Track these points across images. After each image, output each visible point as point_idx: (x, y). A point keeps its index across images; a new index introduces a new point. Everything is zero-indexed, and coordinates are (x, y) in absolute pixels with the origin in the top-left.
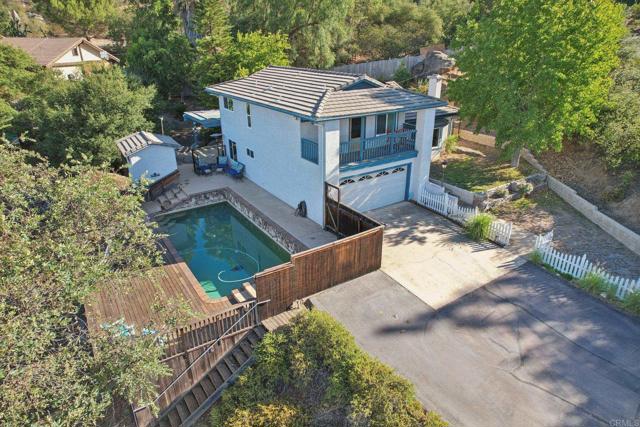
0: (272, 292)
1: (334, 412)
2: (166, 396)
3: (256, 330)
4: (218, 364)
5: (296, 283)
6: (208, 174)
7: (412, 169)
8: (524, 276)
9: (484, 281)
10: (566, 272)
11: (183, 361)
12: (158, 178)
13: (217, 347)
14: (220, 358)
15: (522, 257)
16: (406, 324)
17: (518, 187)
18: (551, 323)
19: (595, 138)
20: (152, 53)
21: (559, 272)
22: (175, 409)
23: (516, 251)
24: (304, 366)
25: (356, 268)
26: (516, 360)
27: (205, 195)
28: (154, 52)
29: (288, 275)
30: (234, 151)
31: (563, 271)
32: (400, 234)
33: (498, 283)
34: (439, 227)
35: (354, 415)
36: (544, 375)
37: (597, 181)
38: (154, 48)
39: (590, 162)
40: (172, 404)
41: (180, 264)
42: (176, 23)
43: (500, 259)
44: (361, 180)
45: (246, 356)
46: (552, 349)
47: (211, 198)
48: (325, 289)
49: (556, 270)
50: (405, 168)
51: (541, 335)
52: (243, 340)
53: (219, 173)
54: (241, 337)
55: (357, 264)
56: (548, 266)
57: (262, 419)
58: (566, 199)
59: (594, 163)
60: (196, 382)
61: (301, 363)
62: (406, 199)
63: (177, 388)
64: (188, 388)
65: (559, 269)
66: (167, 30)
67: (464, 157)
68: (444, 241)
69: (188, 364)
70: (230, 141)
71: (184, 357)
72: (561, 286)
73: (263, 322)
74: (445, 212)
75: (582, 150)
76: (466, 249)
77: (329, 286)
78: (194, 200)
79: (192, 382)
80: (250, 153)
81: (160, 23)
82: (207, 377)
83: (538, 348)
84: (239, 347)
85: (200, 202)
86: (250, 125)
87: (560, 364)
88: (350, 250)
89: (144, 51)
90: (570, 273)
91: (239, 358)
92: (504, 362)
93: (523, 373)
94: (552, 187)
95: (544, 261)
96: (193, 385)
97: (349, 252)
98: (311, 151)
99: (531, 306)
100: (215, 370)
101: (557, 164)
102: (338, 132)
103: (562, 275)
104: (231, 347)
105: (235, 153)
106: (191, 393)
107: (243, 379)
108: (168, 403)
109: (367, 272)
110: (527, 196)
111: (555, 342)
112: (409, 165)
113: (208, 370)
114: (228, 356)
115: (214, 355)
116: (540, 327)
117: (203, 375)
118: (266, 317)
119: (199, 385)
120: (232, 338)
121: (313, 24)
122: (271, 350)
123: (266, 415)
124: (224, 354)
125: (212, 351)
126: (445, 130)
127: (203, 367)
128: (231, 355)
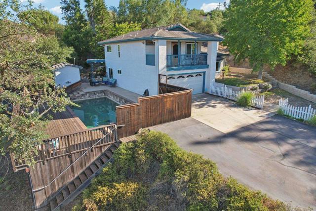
0: (126, 120)
1: (163, 184)
2: (56, 183)
3: (116, 144)
4: (91, 164)
5: (141, 117)
6: (97, 85)
7: (206, 75)
8: (275, 120)
9: (252, 122)
10: (299, 118)
11: (68, 159)
12: (69, 84)
13: (91, 153)
14: (92, 161)
15: (272, 113)
16: (208, 140)
17: (264, 86)
18: (297, 140)
19: (303, 60)
20: (74, 36)
21: (295, 118)
22: (62, 193)
23: (268, 111)
24: (144, 157)
25: (177, 114)
26: (280, 156)
27: (95, 93)
28: (75, 36)
29: (136, 110)
30: (111, 73)
31: (297, 117)
32: (201, 104)
33: (261, 123)
34: (223, 102)
35: (177, 180)
36: (300, 163)
37: (306, 82)
38: (75, 34)
39: (301, 74)
40: (59, 189)
41: (76, 118)
42: (86, 24)
43: (259, 114)
44: (178, 78)
45: (108, 158)
46: (302, 151)
47: (98, 95)
48: (158, 124)
49: (293, 118)
50: (202, 74)
51: (293, 145)
52: (107, 150)
53: (103, 85)
54: (106, 148)
55: (177, 112)
56: (288, 116)
57: (116, 192)
58: (291, 92)
59: (303, 74)
60: (76, 176)
61: (142, 156)
62: (203, 92)
63: (63, 178)
64: (70, 179)
65: (295, 117)
66: (82, 27)
67: (233, 77)
68: (227, 107)
69: (71, 162)
70: (109, 69)
71: (69, 157)
72: (298, 124)
73: (120, 139)
74: (225, 96)
75: (296, 69)
76: (239, 110)
77: (161, 123)
78: (88, 95)
79: (74, 176)
80: (120, 72)
81: (79, 23)
82: (84, 173)
83: (292, 150)
84: (105, 155)
85: (91, 96)
86: (119, 57)
87: (309, 158)
88: (173, 101)
89: (69, 35)
90: (302, 118)
91: (104, 160)
92: (272, 157)
93: (286, 162)
94: (281, 87)
95: (285, 114)
96: (74, 178)
97: (172, 102)
98: (151, 60)
99: (282, 132)
100: (89, 168)
101: (282, 77)
102: (166, 47)
103: (298, 119)
104: (100, 154)
105: (112, 74)
106: (72, 183)
107: (105, 169)
108: (57, 188)
109: (183, 118)
110: (269, 91)
111: (302, 148)
112: (204, 73)
113: (84, 168)
114: (97, 160)
115: (88, 158)
116: (292, 141)
117: (81, 171)
118: (122, 137)
119: (78, 178)
120: (101, 148)
121: (153, 23)
122: (124, 151)
123: (118, 189)
124: (95, 158)
125: (88, 155)
126: (222, 63)
127: (82, 166)
128: (100, 159)
